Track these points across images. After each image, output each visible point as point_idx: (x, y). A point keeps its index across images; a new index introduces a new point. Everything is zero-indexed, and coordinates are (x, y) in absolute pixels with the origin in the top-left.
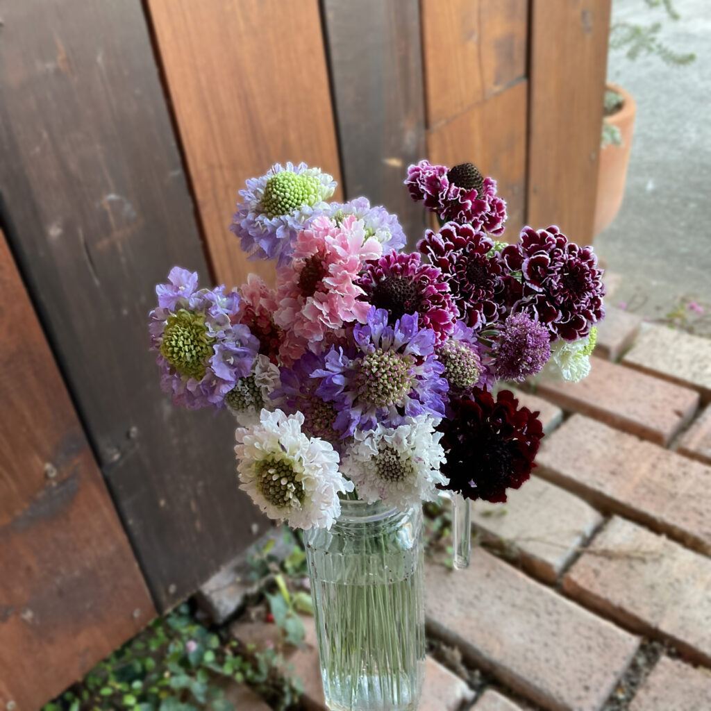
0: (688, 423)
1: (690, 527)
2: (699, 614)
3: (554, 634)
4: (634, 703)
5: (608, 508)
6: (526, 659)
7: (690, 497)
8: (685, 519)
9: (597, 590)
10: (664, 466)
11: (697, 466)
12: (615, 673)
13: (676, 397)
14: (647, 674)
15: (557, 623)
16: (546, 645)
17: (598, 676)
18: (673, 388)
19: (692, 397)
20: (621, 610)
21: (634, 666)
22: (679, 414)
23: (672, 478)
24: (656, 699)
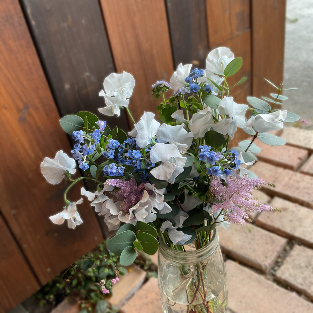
0: (303, 162)
1: (306, 199)
2: (310, 229)
3: (253, 239)
4: (285, 262)
5: (272, 194)
6: (242, 248)
7: (305, 188)
8: (303, 196)
9: (269, 223)
10: (294, 178)
11: (307, 178)
12: (278, 252)
13: (298, 153)
14: (290, 252)
15: (254, 235)
16: (250, 243)
17: (270, 253)
18: (297, 150)
19: (305, 153)
20: (279, 230)
21: (285, 250)
22: (300, 159)
23: (298, 182)
24: (294, 260)
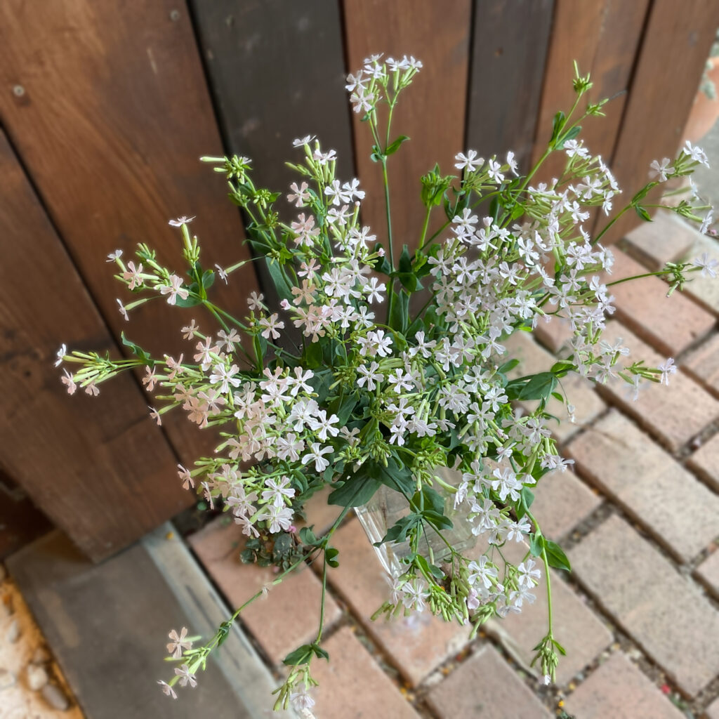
0: (698, 344)
1: (665, 429)
2: (648, 493)
4: (585, 540)
7: (675, 407)
8: (664, 423)
11: (689, 384)
12: (579, 520)
13: (697, 319)
14: (601, 522)
17: (566, 519)
18: (698, 310)
19: (710, 321)
20: (596, 479)
21: (594, 516)
22: (693, 334)
23: (668, 389)
24: (599, 541)
